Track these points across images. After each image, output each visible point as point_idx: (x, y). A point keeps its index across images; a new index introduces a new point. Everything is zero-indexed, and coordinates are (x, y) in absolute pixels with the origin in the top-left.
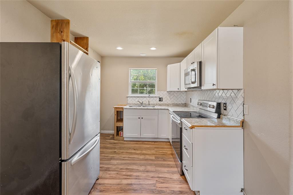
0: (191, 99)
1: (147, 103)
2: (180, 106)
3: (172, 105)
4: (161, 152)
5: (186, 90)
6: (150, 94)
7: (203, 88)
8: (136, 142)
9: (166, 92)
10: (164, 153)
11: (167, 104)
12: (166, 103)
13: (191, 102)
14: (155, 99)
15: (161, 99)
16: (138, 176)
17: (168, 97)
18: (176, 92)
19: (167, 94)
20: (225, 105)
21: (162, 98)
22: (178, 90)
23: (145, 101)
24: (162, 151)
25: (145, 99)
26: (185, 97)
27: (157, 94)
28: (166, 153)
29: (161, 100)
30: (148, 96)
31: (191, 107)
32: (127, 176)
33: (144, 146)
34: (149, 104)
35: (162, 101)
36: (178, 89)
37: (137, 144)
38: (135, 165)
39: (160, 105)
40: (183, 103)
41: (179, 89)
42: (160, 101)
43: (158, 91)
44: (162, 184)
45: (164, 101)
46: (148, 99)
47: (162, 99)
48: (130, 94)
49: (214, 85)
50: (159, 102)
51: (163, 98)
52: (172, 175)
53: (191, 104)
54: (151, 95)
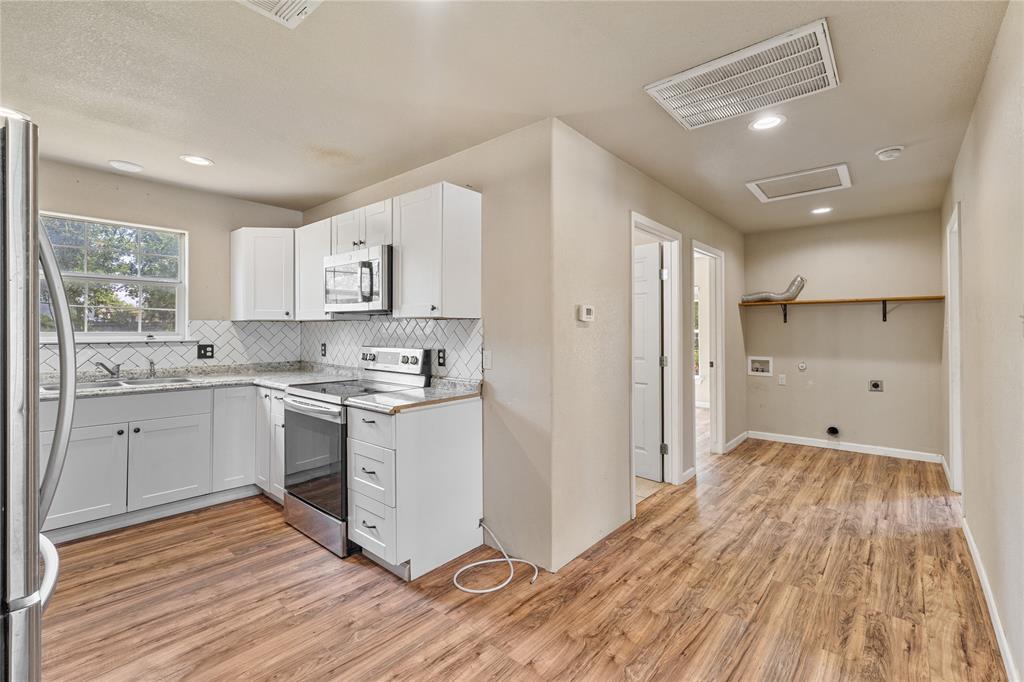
0: (324, 345)
1: (138, 370)
2: (282, 371)
3: (255, 369)
4: (244, 530)
5: (329, 317)
6: (152, 333)
7: (396, 314)
8: (106, 538)
9: (228, 324)
10: (257, 530)
11: (233, 366)
12: (228, 362)
13: (324, 355)
14: (182, 349)
15: (204, 352)
16: (206, 620)
17: (236, 343)
18: (268, 325)
19: (233, 330)
20: (441, 355)
21: (212, 346)
22: (286, 318)
23: (133, 361)
24: (244, 527)
25: (129, 351)
26: (298, 341)
27: (186, 329)
28: (264, 528)
29: (209, 354)
30: (145, 339)
31: (328, 369)
32: (158, 640)
33: (157, 536)
34: (152, 373)
35: (212, 357)
36: (287, 314)
37: (114, 542)
38: (165, 601)
39: (204, 373)
40: (292, 359)
41: (291, 313)
42: (201, 356)
43: (191, 318)
44: (303, 599)
45: (221, 358)
46: (147, 351)
47: (212, 352)
50: (201, 363)
51: (218, 344)
52: (319, 568)
53: (328, 359)
54: (159, 336)
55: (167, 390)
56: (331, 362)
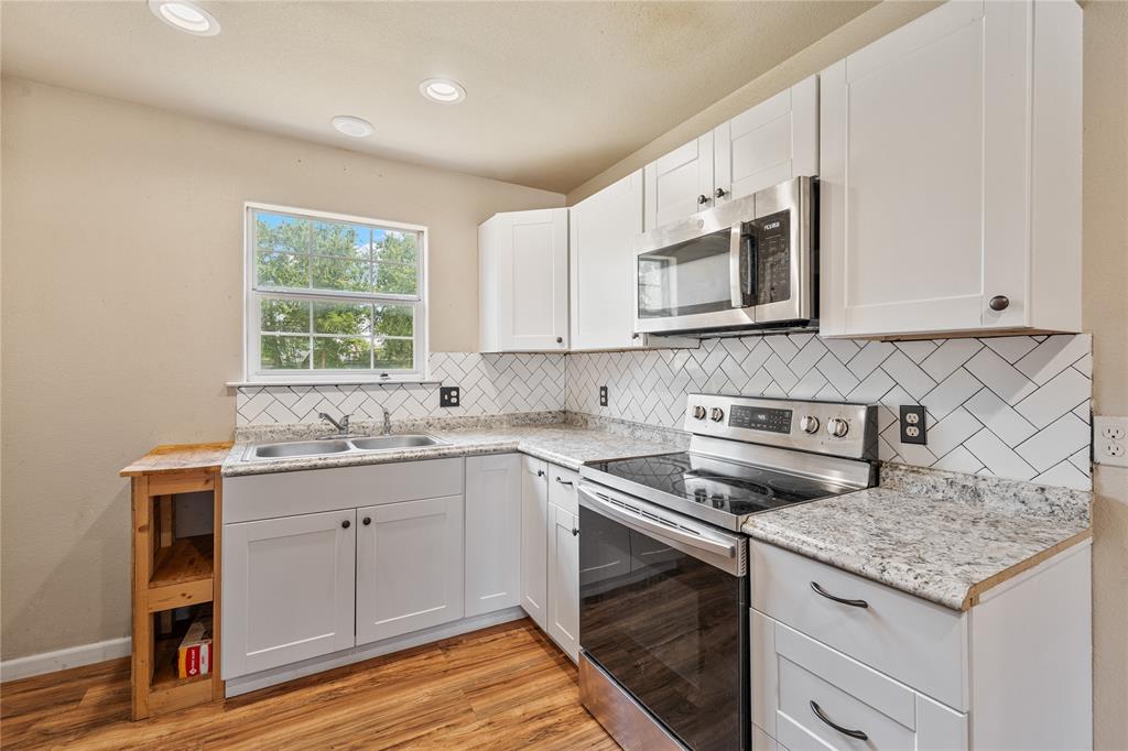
0: (604, 389)
1: (370, 423)
2: (544, 425)
3: (509, 422)
6: (386, 371)
7: (829, 327)
9: (476, 357)
10: (541, 717)
11: (482, 418)
12: (475, 412)
13: (605, 404)
14: (420, 393)
15: (448, 397)
17: (486, 384)
18: (525, 358)
19: (482, 365)
20: (912, 418)
21: (457, 389)
22: (558, 347)
23: (364, 410)
25: (359, 396)
26: (561, 382)
27: (426, 366)
29: (454, 400)
30: (378, 379)
31: (614, 427)
34: (387, 428)
35: (457, 404)
36: (560, 340)
39: (448, 427)
40: (555, 408)
41: (565, 340)
42: (445, 403)
43: (433, 349)
45: (469, 406)
46: (380, 395)
47: (457, 397)
48: (253, 369)
49: (1000, 304)
50: (443, 412)
51: (464, 386)
53: (612, 410)
54: (396, 375)
55: (406, 460)
56: (617, 415)
